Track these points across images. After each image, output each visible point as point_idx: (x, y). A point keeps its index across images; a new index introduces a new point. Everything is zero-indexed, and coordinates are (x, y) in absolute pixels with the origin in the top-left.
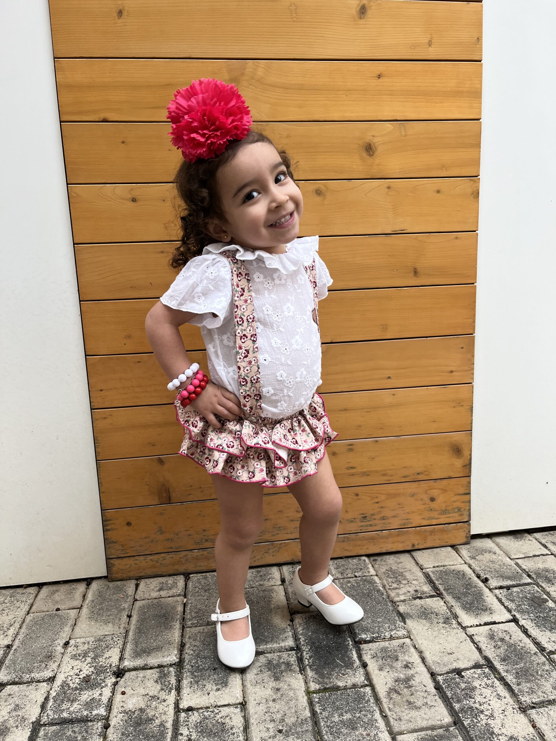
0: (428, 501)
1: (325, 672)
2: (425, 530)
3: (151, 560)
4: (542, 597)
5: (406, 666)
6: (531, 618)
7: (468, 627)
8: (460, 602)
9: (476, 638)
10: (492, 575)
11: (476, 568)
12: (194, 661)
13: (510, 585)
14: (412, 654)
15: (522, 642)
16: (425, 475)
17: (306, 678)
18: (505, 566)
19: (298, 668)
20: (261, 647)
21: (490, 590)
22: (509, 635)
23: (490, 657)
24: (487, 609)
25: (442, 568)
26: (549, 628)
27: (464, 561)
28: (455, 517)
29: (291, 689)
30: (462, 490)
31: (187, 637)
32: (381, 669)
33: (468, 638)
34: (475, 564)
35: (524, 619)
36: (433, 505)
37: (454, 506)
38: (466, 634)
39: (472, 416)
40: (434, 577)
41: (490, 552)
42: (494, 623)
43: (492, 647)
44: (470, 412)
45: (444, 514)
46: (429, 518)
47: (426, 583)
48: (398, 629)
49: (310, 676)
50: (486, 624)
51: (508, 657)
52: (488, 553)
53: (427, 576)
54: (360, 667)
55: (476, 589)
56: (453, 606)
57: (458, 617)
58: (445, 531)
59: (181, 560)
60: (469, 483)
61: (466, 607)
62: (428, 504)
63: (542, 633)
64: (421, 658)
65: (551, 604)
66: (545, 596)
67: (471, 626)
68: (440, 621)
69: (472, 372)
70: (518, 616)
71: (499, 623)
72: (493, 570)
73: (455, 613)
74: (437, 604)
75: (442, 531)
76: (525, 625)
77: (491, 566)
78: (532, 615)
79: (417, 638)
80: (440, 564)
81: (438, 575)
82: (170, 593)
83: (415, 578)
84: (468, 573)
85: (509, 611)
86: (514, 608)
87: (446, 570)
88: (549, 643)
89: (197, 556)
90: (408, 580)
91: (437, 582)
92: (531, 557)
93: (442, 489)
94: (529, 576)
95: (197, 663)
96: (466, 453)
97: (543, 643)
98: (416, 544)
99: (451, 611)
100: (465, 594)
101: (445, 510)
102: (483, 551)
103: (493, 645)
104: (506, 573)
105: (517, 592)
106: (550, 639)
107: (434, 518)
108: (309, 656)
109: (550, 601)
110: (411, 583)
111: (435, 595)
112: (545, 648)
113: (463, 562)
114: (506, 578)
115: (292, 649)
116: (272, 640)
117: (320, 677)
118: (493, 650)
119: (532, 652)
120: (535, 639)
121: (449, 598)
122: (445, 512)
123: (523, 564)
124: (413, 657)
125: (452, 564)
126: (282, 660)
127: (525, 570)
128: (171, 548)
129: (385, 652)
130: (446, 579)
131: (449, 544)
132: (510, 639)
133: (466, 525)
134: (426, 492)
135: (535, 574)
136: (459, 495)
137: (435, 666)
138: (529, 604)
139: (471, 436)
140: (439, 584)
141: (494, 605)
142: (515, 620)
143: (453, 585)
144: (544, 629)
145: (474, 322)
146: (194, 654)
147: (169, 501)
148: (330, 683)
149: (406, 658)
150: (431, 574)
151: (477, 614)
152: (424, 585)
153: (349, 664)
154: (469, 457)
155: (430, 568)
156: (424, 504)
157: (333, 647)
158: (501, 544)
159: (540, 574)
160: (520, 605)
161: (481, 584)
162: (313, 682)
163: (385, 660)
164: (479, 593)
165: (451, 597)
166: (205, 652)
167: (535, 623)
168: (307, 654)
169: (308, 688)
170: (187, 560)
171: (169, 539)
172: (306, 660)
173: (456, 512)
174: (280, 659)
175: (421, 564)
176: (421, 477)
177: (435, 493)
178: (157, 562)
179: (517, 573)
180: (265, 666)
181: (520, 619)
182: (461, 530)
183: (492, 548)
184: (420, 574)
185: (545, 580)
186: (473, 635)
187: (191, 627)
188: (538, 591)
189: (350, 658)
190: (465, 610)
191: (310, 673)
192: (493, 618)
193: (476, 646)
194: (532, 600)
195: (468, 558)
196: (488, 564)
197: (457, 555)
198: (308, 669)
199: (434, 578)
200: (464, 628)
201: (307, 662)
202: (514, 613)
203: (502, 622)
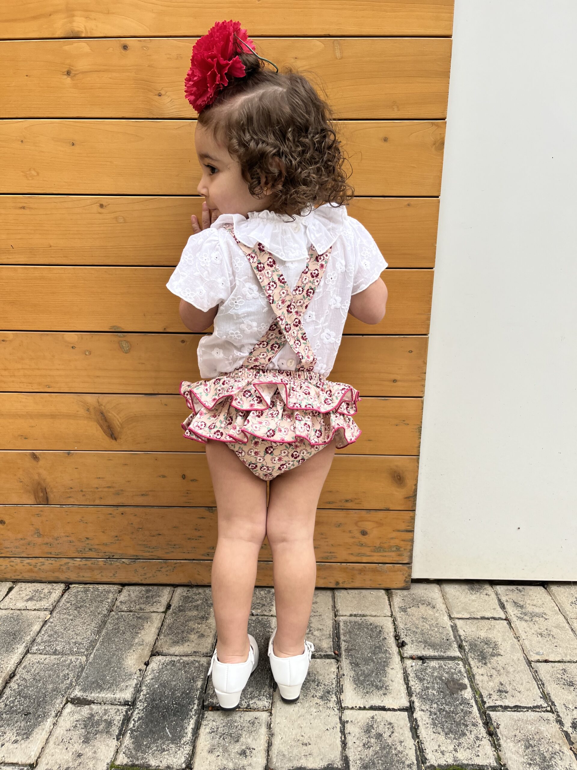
0: (358, 535)
1: (145, 743)
2: (353, 568)
3: (28, 563)
4: (461, 681)
5: (243, 753)
6: (432, 710)
7: (348, 708)
8: (355, 671)
9: (349, 728)
10: (414, 639)
11: (400, 624)
12: (11, 699)
13: (429, 656)
14: (259, 736)
15: (403, 744)
16: (356, 503)
17: (121, 745)
18: (436, 627)
19: (117, 731)
20: (93, 695)
21: (402, 658)
22: (392, 729)
23: (351, 758)
24: (383, 686)
25: (358, 619)
26: (446, 730)
27: (392, 612)
28: (392, 556)
29: (94, 758)
30: (403, 527)
31: (23, 666)
32: (211, 751)
33: (339, 725)
34: (402, 619)
35: (423, 710)
36: (363, 539)
37: (391, 544)
38: (340, 718)
39: (420, 438)
40: (343, 629)
41: (429, 604)
42: (383, 709)
43: (361, 744)
44: (418, 434)
45: (378, 552)
46: (359, 555)
47: (330, 637)
48: (261, 697)
49: (125, 744)
50: (372, 708)
51: (374, 763)
52: (425, 605)
53: (336, 626)
54: (188, 743)
55: (384, 656)
56: (344, 675)
57: (343, 692)
58: (378, 571)
59: (62, 567)
60: (413, 518)
61: (358, 679)
62: (358, 538)
63: (433, 736)
64: (269, 743)
65: (468, 694)
66: (466, 681)
67: (352, 708)
68: (317, 694)
69: (423, 383)
70: (417, 704)
71: (389, 710)
72: (419, 631)
73: (342, 685)
74: (327, 668)
75: (374, 571)
76: (419, 719)
77: (420, 624)
78: (435, 706)
79: (278, 714)
80: (360, 613)
81: (349, 627)
82: (38, 605)
83: (321, 627)
84: (387, 631)
85: (410, 693)
86: (418, 691)
87: (363, 622)
88: (435, 753)
89: (80, 565)
90: (311, 629)
91: (342, 637)
92: (478, 619)
93: (377, 522)
94: (460, 647)
95: (13, 702)
96: (409, 483)
97: (427, 751)
98: (340, 582)
99: (338, 682)
100: (367, 661)
101: (380, 547)
102: (419, 602)
103: (364, 741)
104: (433, 638)
105: (434, 668)
106: (439, 746)
107: (364, 555)
108: (139, 717)
109: (469, 689)
110: (312, 634)
111: (331, 655)
112: (426, 759)
113: (389, 614)
114: (429, 645)
115: (127, 703)
116: (108, 688)
117: (134, 748)
118: (359, 749)
119: (407, 762)
120: (421, 743)
121: (345, 663)
122: (379, 549)
123: (461, 628)
124: (258, 740)
125: (374, 615)
126: (106, 717)
127: (460, 636)
128: (51, 553)
129: (229, 728)
130: (356, 634)
131: (383, 586)
132: (390, 736)
133: (405, 567)
134: (356, 524)
135: (470, 645)
136: (399, 531)
137: (277, 759)
138: (440, 688)
139: (418, 463)
140: (344, 641)
141: (394, 683)
142: (410, 709)
143: (360, 645)
144: (440, 730)
145: (429, 319)
146: (17, 690)
147: (47, 501)
148: (142, 759)
149: (249, 741)
150: (341, 624)
151: (367, 693)
152: (326, 638)
153: (176, 738)
154: (414, 487)
155: (345, 616)
156: (353, 537)
157: (172, 710)
158: (448, 596)
159: (476, 645)
160: (428, 688)
161: (394, 649)
162: (124, 753)
163: (224, 739)
164: (384, 662)
165: (348, 661)
166: (30, 689)
167: (433, 719)
168: (138, 713)
169: (115, 759)
170: (68, 568)
171: (47, 544)
172: (133, 722)
173: (393, 551)
174: (105, 714)
175: (338, 609)
176: (349, 505)
177: (368, 526)
178: (35, 566)
179: (448, 640)
180: (84, 721)
181: (417, 709)
182: (399, 573)
183: (434, 599)
184: (329, 623)
185: (478, 655)
186: (347, 722)
187: (35, 653)
188: (460, 672)
189: (183, 728)
190: (356, 684)
191: (127, 740)
192: (384, 702)
193: (343, 739)
194: (446, 684)
195: (397, 609)
196: (417, 622)
197: (387, 602)
198: (128, 735)
199: (342, 631)
200: (342, 709)
201: (131, 726)
202: (414, 698)
203: (394, 710)
